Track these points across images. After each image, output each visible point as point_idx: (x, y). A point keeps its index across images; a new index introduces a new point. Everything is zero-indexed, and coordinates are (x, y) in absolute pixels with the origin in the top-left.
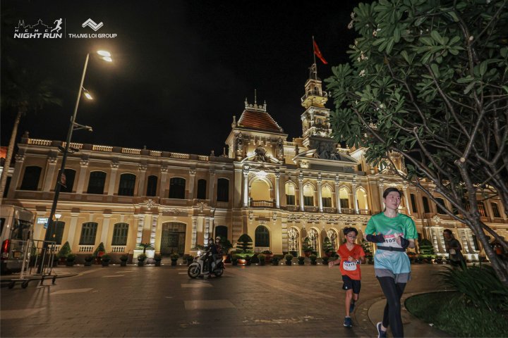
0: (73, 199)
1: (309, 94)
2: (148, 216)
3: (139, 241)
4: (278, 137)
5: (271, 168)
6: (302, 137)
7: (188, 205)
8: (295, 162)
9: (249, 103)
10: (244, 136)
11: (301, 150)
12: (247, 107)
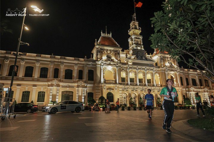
0: (18, 79)
1: (132, 28)
2: (55, 88)
3: (51, 100)
4: (118, 49)
5: (114, 65)
6: (129, 49)
7: (74, 82)
8: (126, 62)
9: (103, 33)
10: (101, 49)
11: (128, 56)
12: (102, 35)
